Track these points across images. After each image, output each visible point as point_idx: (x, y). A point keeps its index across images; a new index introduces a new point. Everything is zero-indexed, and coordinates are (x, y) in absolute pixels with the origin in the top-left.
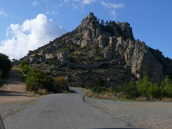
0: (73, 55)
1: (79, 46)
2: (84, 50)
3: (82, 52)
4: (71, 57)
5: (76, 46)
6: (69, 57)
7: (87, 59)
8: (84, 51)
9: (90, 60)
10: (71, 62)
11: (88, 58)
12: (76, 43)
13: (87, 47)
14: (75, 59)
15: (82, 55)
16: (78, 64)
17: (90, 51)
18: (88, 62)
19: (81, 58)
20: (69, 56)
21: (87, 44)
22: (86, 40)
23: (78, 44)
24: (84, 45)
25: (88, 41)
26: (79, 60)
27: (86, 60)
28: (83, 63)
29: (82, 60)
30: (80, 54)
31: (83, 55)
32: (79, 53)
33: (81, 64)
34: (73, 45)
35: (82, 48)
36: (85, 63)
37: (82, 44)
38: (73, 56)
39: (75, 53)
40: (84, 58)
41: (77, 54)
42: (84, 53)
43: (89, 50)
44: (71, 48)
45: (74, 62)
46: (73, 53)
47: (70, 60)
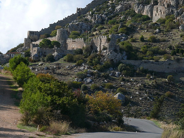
0: (134, 41)
1: (148, 19)
2: (159, 29)
3: (156, 33)
4: (127, 47)
5: (139, 19)
6: (124, 46)
7: (168, 50)
8: (160, 31)
9: (174, 54)
10: (128, 59)
11: (170, 48)
12: (139, 11)
13: (167, 21)
14: (137, 50)
15: (155, 40)
16: (145, 62)
17: (175, 31)
18: (168, 58)
19: (153, 48)
20: (123, 44)
21: (168, 15)
22: (164, 5)
23: (144, 14)
24: (159, 17)
25: (169, 6)
26: (148, 53)
27: (164, 53)
28: (157, 61)
29: (156, 52)
30: (151, 38)
31: (158, 41)
32: (147, 36)
33: (153, 63)
34: (132, 16)
35: (156, 23)
36: (162, 59)
37: (154, 15)
38: (134, 44)
39: (138, 36)
40: (158, 49)
41: (142, 39)
42: (159, 37)
43: (173, 28)
44: (128, 24)
45: (136, 59)
46: (132, 37)
47: (125, 53)
